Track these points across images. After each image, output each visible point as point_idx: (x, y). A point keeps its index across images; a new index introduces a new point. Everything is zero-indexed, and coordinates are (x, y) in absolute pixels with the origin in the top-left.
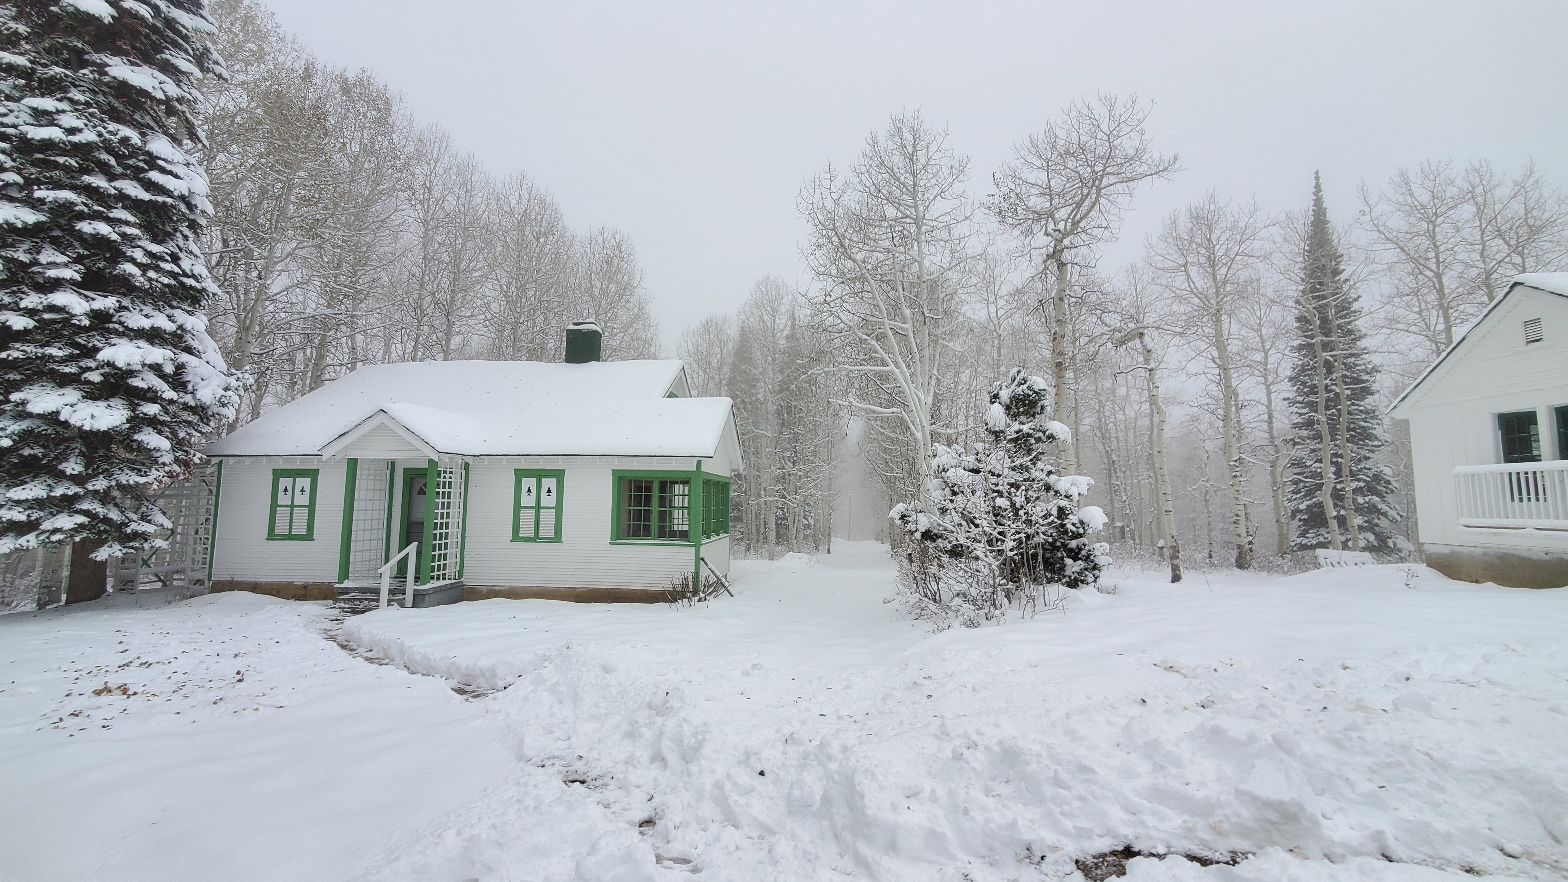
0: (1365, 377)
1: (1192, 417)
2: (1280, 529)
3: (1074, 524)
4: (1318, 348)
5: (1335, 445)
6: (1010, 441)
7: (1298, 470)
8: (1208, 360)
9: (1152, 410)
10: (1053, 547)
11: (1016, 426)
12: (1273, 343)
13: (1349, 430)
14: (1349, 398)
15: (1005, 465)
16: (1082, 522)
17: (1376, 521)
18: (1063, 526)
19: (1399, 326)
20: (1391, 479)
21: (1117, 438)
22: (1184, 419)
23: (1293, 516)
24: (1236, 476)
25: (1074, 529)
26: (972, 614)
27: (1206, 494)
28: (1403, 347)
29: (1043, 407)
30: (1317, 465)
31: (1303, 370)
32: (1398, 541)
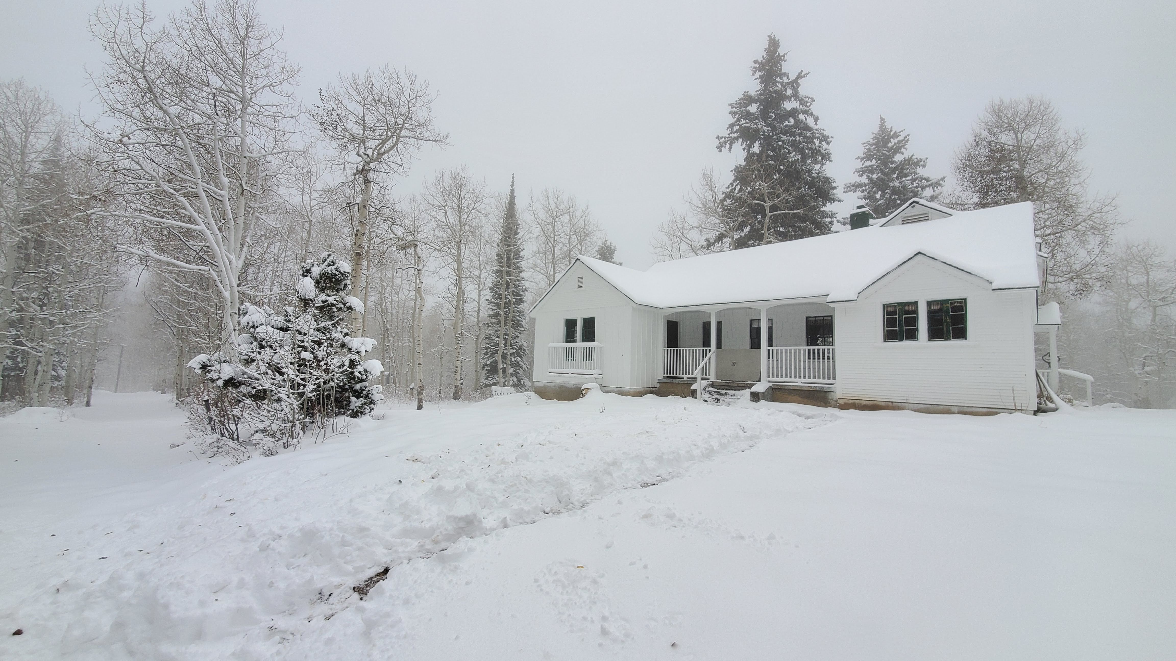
0: (521, 293)
1: (439, 304)
2: (477, 375)
3: (360, 372)
4: (504, 273)
5: (506, 329)
6: (317, 308)
7: (488, 342)
8: (452, 270)
9: (416, 297)
10: (342, 389)
11: (323, 297)
12: (485, 266)
13: (513, 321)
14: (514, 303)
15: (312, 326)
16: (366, 371)
17: (518, 370)
18: (352, 373)
19: (537, 269)
20: (526, 349)
21: (391, 313)
22: (434, 305)
23: (484, 368)
24: (458, 343)
25: (360, 376)
26: (271, 445)
27: (441, 354)
28: (537, 280)
29: (345, 285)
30: (497, 339)
31: (496, 285)
32: (525, 381)
